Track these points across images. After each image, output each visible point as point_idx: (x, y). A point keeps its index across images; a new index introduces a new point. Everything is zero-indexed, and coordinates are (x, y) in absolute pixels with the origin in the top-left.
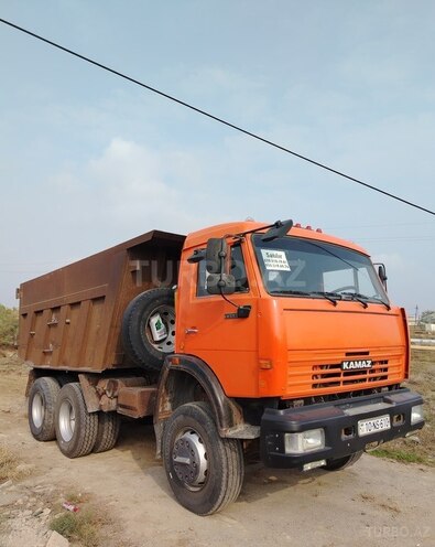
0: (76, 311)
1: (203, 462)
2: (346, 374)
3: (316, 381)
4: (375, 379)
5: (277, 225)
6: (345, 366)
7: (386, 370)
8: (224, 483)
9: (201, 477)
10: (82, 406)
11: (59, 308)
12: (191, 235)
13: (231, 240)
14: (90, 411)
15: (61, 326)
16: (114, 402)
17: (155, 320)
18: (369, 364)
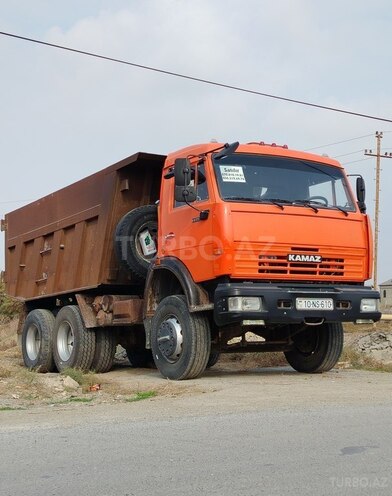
0: (71, 235)
1: (179, 337)
2: (292, 265)
3: (262, 267)
4: (329, 273)
5: (226, 146)
6: (291, 258)
7: (342, 267)
8: (193, 347)
9: (178, 349)
10: (80, 323)
11: (52, 234)
12: (170, 155)
13: (197, 159)
14: (88, 326)
15: (56, 252)
16: (110, 316)
17: (144, 236)
18: (318, 259)
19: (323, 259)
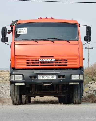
3: (28, 64)
6: (40, 60)
7: (67, 63)
18: (53, 60)
19: (56, 60)
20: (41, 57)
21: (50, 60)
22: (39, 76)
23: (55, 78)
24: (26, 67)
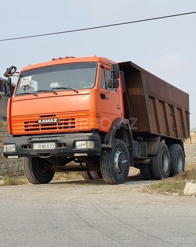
2: (42, 125)
3: (26, 128)
6: (40, 121)
7: (74, 123)
18: (56, 120)
20: (40, 117)
21: (52, 120)
22: (34, 144)
23: (54, 148)
24: (24, 132)
